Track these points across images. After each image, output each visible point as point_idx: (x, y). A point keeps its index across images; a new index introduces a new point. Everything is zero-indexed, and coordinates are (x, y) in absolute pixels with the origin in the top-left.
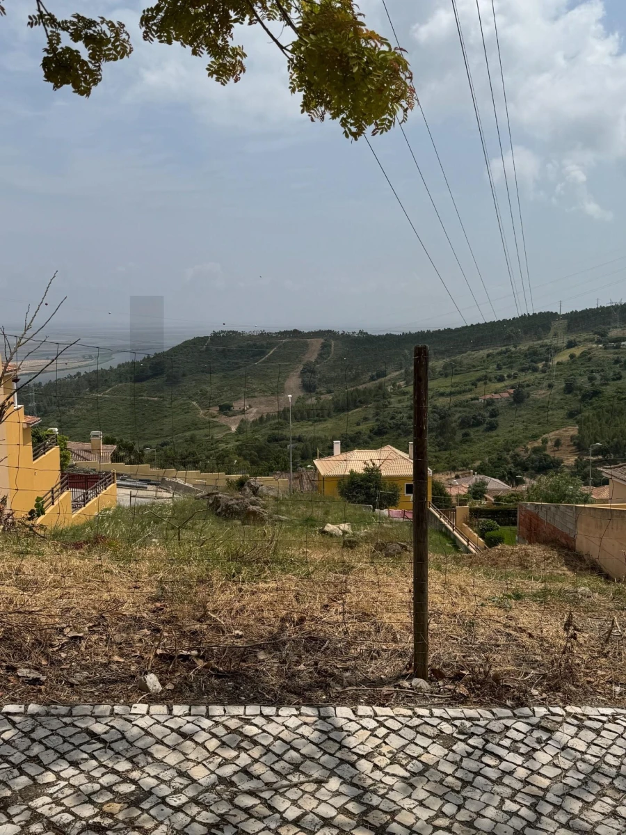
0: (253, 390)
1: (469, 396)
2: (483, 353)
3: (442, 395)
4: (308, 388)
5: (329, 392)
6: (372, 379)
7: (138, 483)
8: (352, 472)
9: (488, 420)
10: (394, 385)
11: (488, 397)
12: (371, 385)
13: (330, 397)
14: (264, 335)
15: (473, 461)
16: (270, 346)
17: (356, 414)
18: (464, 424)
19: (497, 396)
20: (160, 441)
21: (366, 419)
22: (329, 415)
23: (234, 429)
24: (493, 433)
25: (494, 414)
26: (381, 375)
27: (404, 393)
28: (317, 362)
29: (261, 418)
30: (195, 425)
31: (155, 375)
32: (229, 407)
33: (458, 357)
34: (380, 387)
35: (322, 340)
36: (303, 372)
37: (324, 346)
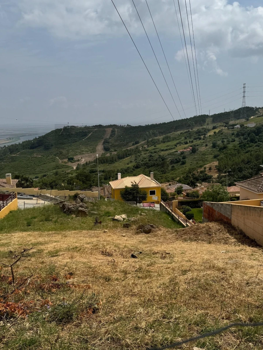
0: (83, 151)
1: (174, 150)
2: (179, 132)
3: (163, 150)
4: (106, 149)
5: (115, 151)
6: (133, 145)
8: (126, 187)
9: (182, 160)
10: (142, 147)
11: (181, 151)
12: (133, 147)
13: (116, 153)
14: (86, 128)
15: (176, 178)
16: (89, 132)
17: (127, 159)
18: (172, 162)
19: (185, 150)
20: (42, 174)
21: (131, 162)
22: (116, 161)
23: (75, 168)
24: (184, 166)
25: (184, 158)
26: (137, 143)
27: (147, 150)
28: (110, 138)
29: (86, 163)
30: (57, 167)
31: (39, 146)
32: (72, 159)
33: (169, 135)
34: (137, 148)
35: (111, 129)
36: (104, 143)
37: (112, 131)
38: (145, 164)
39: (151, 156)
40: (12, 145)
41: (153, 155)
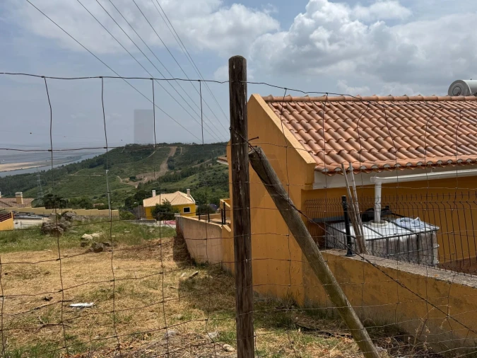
0: (146, 170)
4: (170, 168)
5: (180, 169)
6: (199, 163)
8: (157, 204)
10: (207, 165)
12: (198, 166)
13: (180, 171)
16: (153, 150)
17: (191, 178)
20: (101, 195)
21: (195, 180)
22: (179, 179)
23: (136, 187)
26: (202, 161)
27: (212, 169)
28: (174, 157)
29: (149, 182)
30: (118, 187)
31: (99, 165)
32: (134, 178)
34: (201, 166)
35: (176, 147)
36: (168, 161)
37: (177, 149)
38: (208, 183)
39: (215, 174)
40: (71, 164)
41: (217, 173)
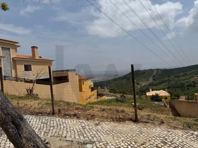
0: (143, 80)
1: (189, 80)
2: (192, 71)
3: (183, 80)
4: (154, 80)
5: (158, 80)
6: (167, 77)
7: (111, 96)
9: (193, 85)
10: (172, 78)
11: (193, 80)
12: (167, 79)
13: (158, 81)
14: (145, 70)
15: (190, 93)
16: (146, 72)
17: (164, 84)
18: (188, 86)
19: (195, 80)
20: (126, 90)
21: (166, 85)
22: (158, 85)
23: (139, 87)
24: (195, 88)
25: (195, 84)
26: (169, 77)
27: (174, 80)
28: (156, 75)
29: (144, 86)
31: (125, 78)
32: (138, 84)
33: (186, 73)
34: (169, 79)
35: (156, 71)
36: (153, 77)
37: (157, 72)
38: (173, 87)
39: (176, 83)
41: (177, 82)
